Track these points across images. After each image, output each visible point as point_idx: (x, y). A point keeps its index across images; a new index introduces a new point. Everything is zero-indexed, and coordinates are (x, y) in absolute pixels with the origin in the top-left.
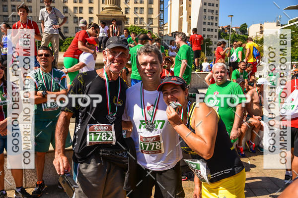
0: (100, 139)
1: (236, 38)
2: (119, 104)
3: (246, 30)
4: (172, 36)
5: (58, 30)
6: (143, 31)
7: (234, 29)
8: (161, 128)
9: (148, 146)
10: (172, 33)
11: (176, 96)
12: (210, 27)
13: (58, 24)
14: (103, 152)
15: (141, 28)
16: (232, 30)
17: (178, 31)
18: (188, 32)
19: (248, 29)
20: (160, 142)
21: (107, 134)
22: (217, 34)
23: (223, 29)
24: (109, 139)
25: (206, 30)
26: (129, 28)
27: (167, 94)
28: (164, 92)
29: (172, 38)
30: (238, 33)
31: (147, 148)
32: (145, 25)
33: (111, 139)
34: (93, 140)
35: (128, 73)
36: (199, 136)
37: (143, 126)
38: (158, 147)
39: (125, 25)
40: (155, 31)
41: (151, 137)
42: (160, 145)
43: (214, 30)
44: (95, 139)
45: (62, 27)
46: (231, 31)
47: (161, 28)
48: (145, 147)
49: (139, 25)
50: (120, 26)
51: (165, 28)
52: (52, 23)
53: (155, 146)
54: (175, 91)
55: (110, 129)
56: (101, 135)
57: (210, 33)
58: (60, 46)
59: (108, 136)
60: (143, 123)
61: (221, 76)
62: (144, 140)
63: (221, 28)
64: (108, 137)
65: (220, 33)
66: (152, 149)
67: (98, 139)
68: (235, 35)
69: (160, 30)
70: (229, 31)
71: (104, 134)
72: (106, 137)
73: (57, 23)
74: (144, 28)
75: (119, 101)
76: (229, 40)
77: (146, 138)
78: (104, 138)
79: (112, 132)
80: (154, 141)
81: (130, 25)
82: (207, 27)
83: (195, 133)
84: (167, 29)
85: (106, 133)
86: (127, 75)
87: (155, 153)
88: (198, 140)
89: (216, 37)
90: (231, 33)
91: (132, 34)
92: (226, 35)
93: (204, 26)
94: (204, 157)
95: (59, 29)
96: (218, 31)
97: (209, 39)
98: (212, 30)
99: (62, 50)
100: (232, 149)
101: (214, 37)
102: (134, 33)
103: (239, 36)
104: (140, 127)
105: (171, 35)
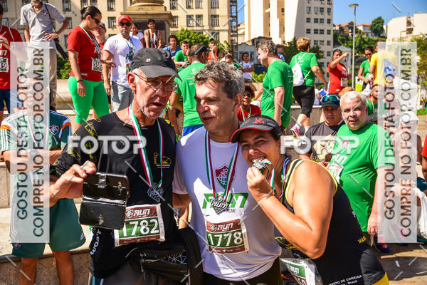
0: (138, 233)
1: (365, 42)
2: (165, 164)
3: (382, 29)
4: (253, 44)
5: (53, 42)
6: (203, 38)
7: (361, 28)
8: (242, 206)
9: (220, 239)
10: (253, 40)
11: (263, 149)
12: (318, 26)
13: (54, 31)
14: (145, 258)
15: (199, 33)
16: (357, 29)
17: (262, 35)
18: (280, 37)
19: (385, 27)
20: (240, 231)
21: (150, 223)
22: (330, 38)
23: (341, 29)
24: (153, 231)
25: (312, 32)
26: (178, 35)
27: (249, 146)
28: (243, 144)
29: (253, 49)
30: (367, 35)
31: (219, 242)
32: (205, 28)
33: (157, 231)
34: (125, 235)
35: (178, 112)
36: (300, 218)
37: (209, 204)
38: (238, 241)
39: (172, 29)
40: (224, 38)
41: (225, 224)
42: (242, 237)
43: (326, 32)
44: (129, 234)
45: (61, 37)
46: (356, 32)
47: (233, 32)
48: (216, 240)
49: (195, 28)
50: (163, 32)
51: (240, 32)
52: (44, 29)
53: (233, 238)
54: (261, 141)
55: (153, 212)
56: (139, 225)
57: (318, 37)
58: (58, 69)
59: (151, 225)
60: (210, 198)
61: (354, 117)
62: (212, 228)
63: (337, 28)
64: (151, 228)
65: (335, 36)
66: (228, 244)
67: (133, 234)
68: (362, 39)
69: (232, 36)
70: (352, 32)
71: (144, 224)
72: (148, 229)
73: (51, 29)
74: (204, 33)
75: (164, 159)
76: (351, 47)
77: (216, 225)
78: (145, 230)
79: (157, 219)
80: (230, 229)
81: (180, 29)
82: (313, 26)
83: (293, 212)
84: (244, 34)
85: (146, 222)
86: (177, 117)
87: (234, 251)
88: (298, 224)
89: (329, 43)
90: (355, 36)
91: (183, 45)
92: (346, 40)
93: (308, 26)
94: (309, 254)
95: (56, 40)
96: (332, 33)
97: (318, 48)
98: (322, 32)
99: (64, 76)
100: (360, 242)
101: (326, 43)
102: (186, 42)
103: (369, 40)
104: (205, 206)
105: (250, 44)
